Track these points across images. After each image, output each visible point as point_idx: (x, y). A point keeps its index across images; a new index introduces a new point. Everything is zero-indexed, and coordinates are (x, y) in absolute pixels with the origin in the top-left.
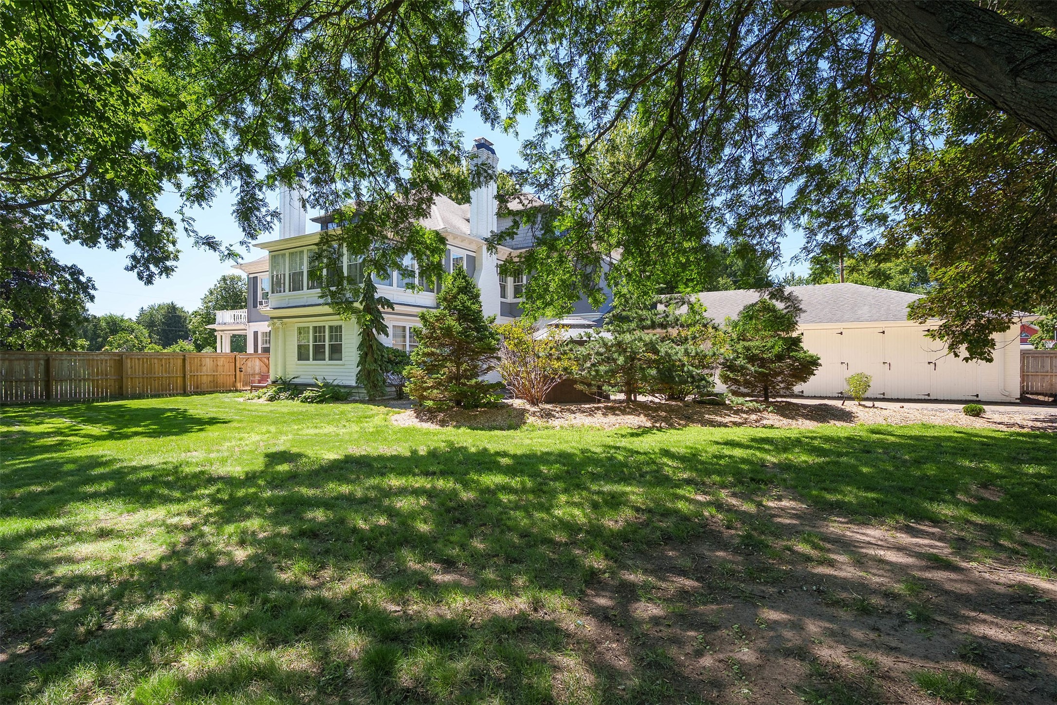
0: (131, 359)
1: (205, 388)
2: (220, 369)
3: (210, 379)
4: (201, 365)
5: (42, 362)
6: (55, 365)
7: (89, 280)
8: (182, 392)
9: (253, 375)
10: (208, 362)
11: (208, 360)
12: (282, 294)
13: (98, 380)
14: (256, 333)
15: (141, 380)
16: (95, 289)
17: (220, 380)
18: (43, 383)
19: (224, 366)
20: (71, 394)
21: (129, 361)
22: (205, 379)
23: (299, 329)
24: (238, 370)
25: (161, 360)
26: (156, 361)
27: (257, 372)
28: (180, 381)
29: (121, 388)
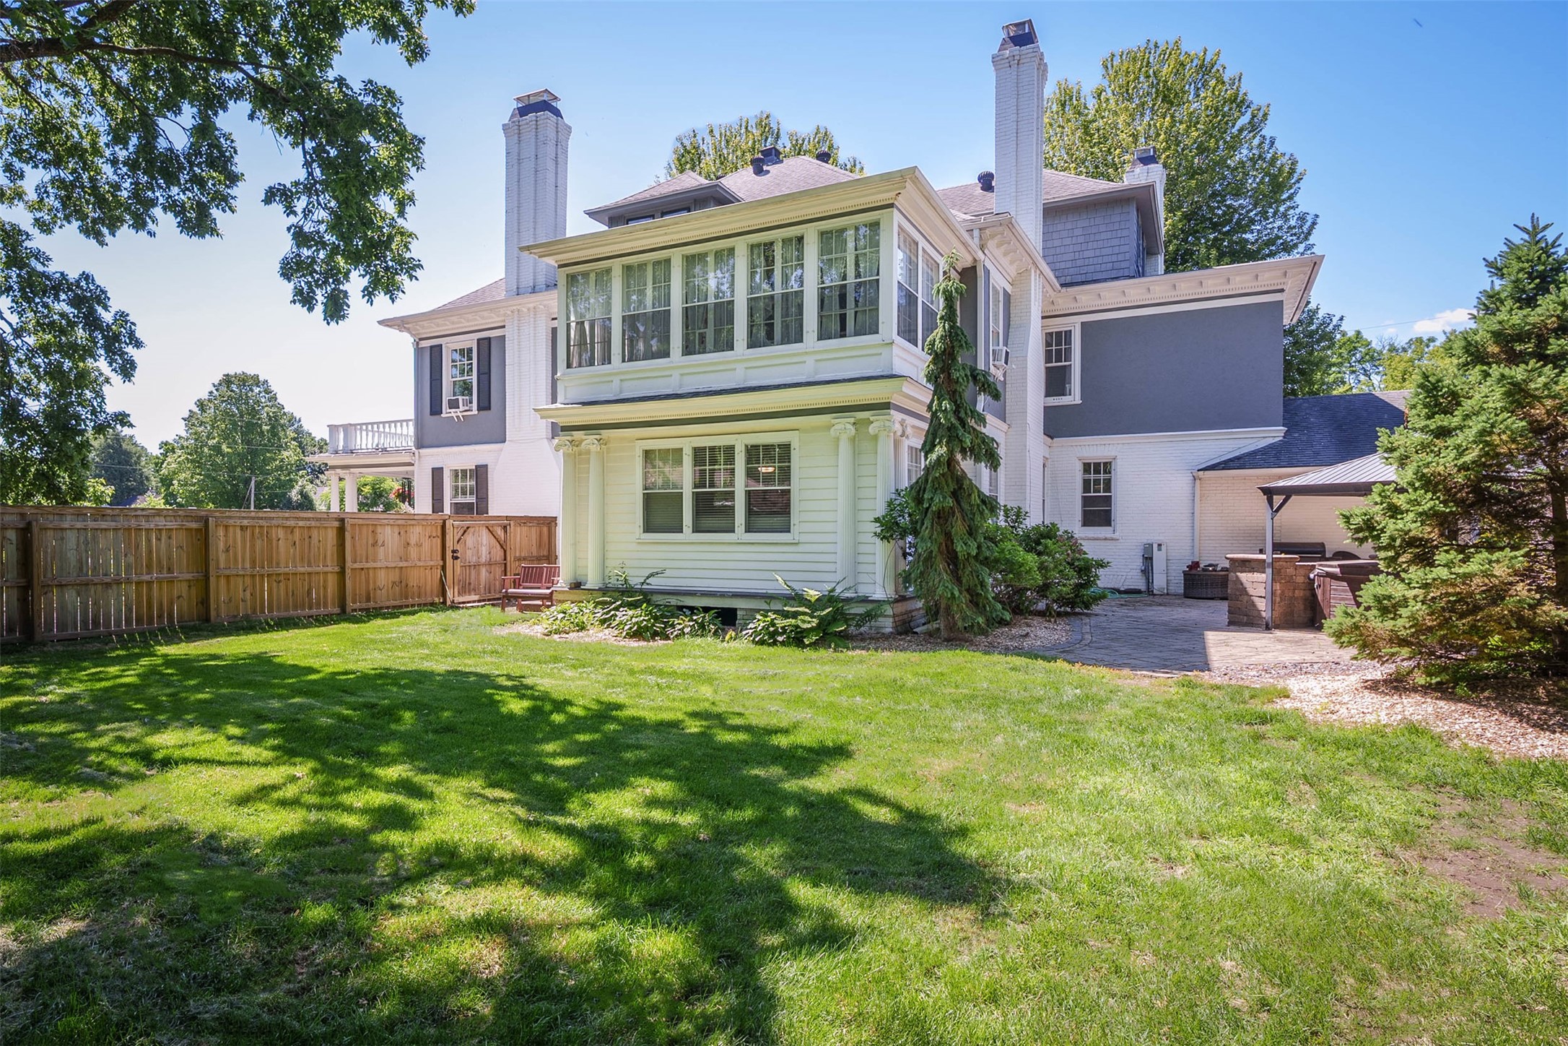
0: (226, 527)
1: (383, 598)
2: (413, 552)
3: (394, 576)
4: (375, 544)
5: (12, 535)
6: (46, 544)
7: (122, 317)
8: (337, 610)
9: (477, 566)
10: (388, 535)
11: (388, 530)
12: (598, 369)
13: (149, 583)
14: (437, 473)
15: (248, 580)
16: (138, 344)
17: (414, 579)
18: (15, 593)
19: (419, 545)
20: (85, 622)
21: (221, 532)
22: (383, 579)
23: (648, 454)
24: (449, 555)
25: (292, 530)
26: (281, 533)
27: (483, 560)
28: (332, 582)
29: (204, 602)
